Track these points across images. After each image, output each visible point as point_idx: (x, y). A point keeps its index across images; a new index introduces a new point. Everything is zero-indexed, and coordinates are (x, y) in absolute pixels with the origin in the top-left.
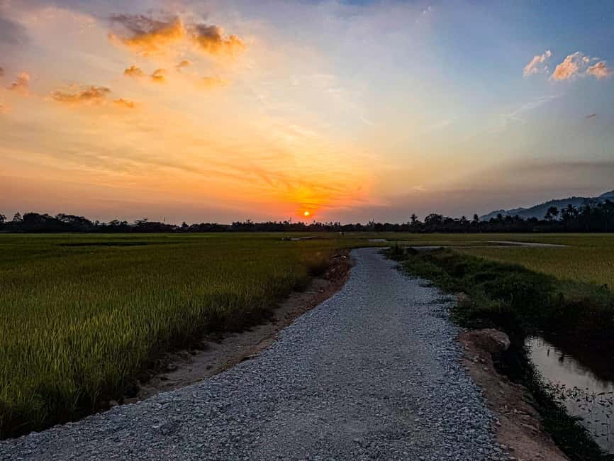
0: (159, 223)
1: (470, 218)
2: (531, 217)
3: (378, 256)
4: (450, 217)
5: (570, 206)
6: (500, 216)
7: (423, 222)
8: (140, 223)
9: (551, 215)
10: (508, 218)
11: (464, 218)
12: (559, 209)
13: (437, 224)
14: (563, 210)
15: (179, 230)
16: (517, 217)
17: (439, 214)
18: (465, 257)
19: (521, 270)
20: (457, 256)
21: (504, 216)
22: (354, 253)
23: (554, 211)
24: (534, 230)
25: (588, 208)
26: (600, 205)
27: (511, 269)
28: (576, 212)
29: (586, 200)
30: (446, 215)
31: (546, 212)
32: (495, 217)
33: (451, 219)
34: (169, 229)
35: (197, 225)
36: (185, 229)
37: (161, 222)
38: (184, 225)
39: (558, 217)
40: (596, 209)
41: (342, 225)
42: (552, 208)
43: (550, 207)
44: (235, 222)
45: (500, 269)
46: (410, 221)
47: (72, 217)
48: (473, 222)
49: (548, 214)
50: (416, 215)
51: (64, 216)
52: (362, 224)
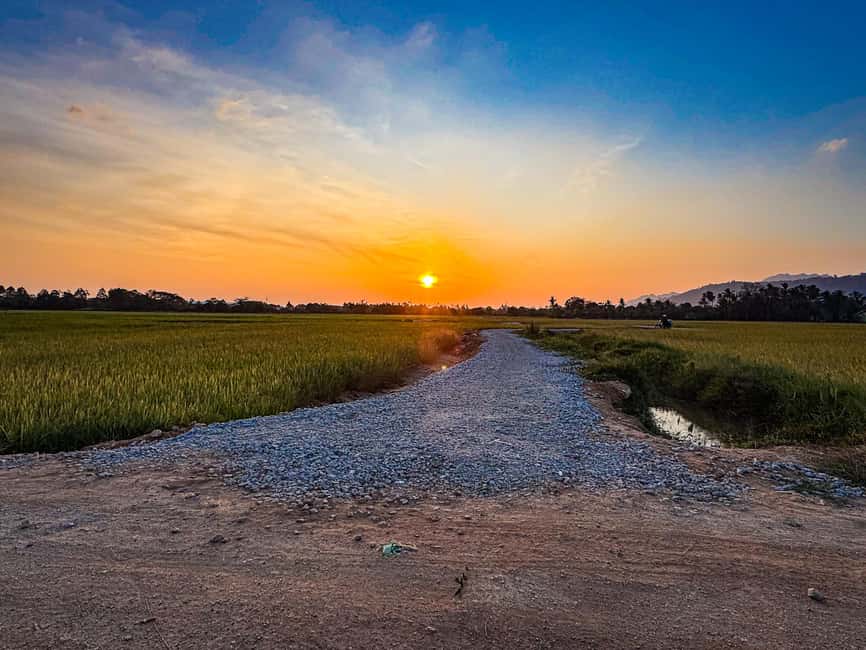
0: (260, 303)
1: (616, 304)
2: (684, 302)
3: (511, 335)
4: (593, 301)
5: (728, 290)
6: (648, 300)
7: (563, 306)
8: (241, 302)
9: (707, 300)
10: (658, 302)
11: (608, 302)
12: (716, 294)
13: (578, 308)
14: (720, 295)
15: (283, 311)
16: (668, 302)
17: (581, 298)
18: (604, 337)
19: (659, 347)
20: (595, 336)
21: (654, 301)
22: (485, 333)
23: (710, 296)
24: (687, 317)
25: (749, 294)
26: (761, 290)
27: (649, 345)
28: (734, 298)
29: (746, 285)
30: (588, 299)
31: (701, 297)
32: (643, 302)
33: (594, 304)
34: (272, 309)
35: (303, 305)
36: (289, 309)
37: (264, 301)
38: (289, 305)
39: (715, 303)
40: (756, 294)
41: (470, 308)
42: (709, 293)
43: (705, 291)
44: (347, 302)
45: (637, 346)
46: (549, 304)
47: (165, 294)
48: (619, 307)
49: (704, 300)
50: (555, 298)
51: (155, 293)
52: (493, 308)
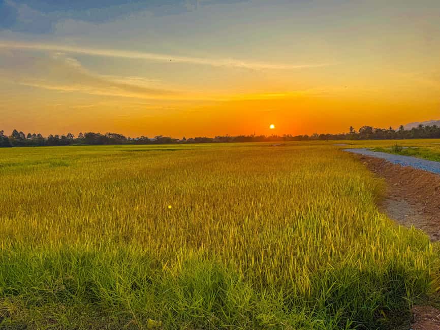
0: (169, 138)
4: (379, 128)
6: (420, 126)
7: (358, 132)
11: (390, 128)
13: (369, 134)
17: (371, 126)
36: (184, 141)
38: (184, 139)
46: (349, 131)
47: (115, 135)
48: (399, 131)
50: (353, 127)
51: (110, 134)
